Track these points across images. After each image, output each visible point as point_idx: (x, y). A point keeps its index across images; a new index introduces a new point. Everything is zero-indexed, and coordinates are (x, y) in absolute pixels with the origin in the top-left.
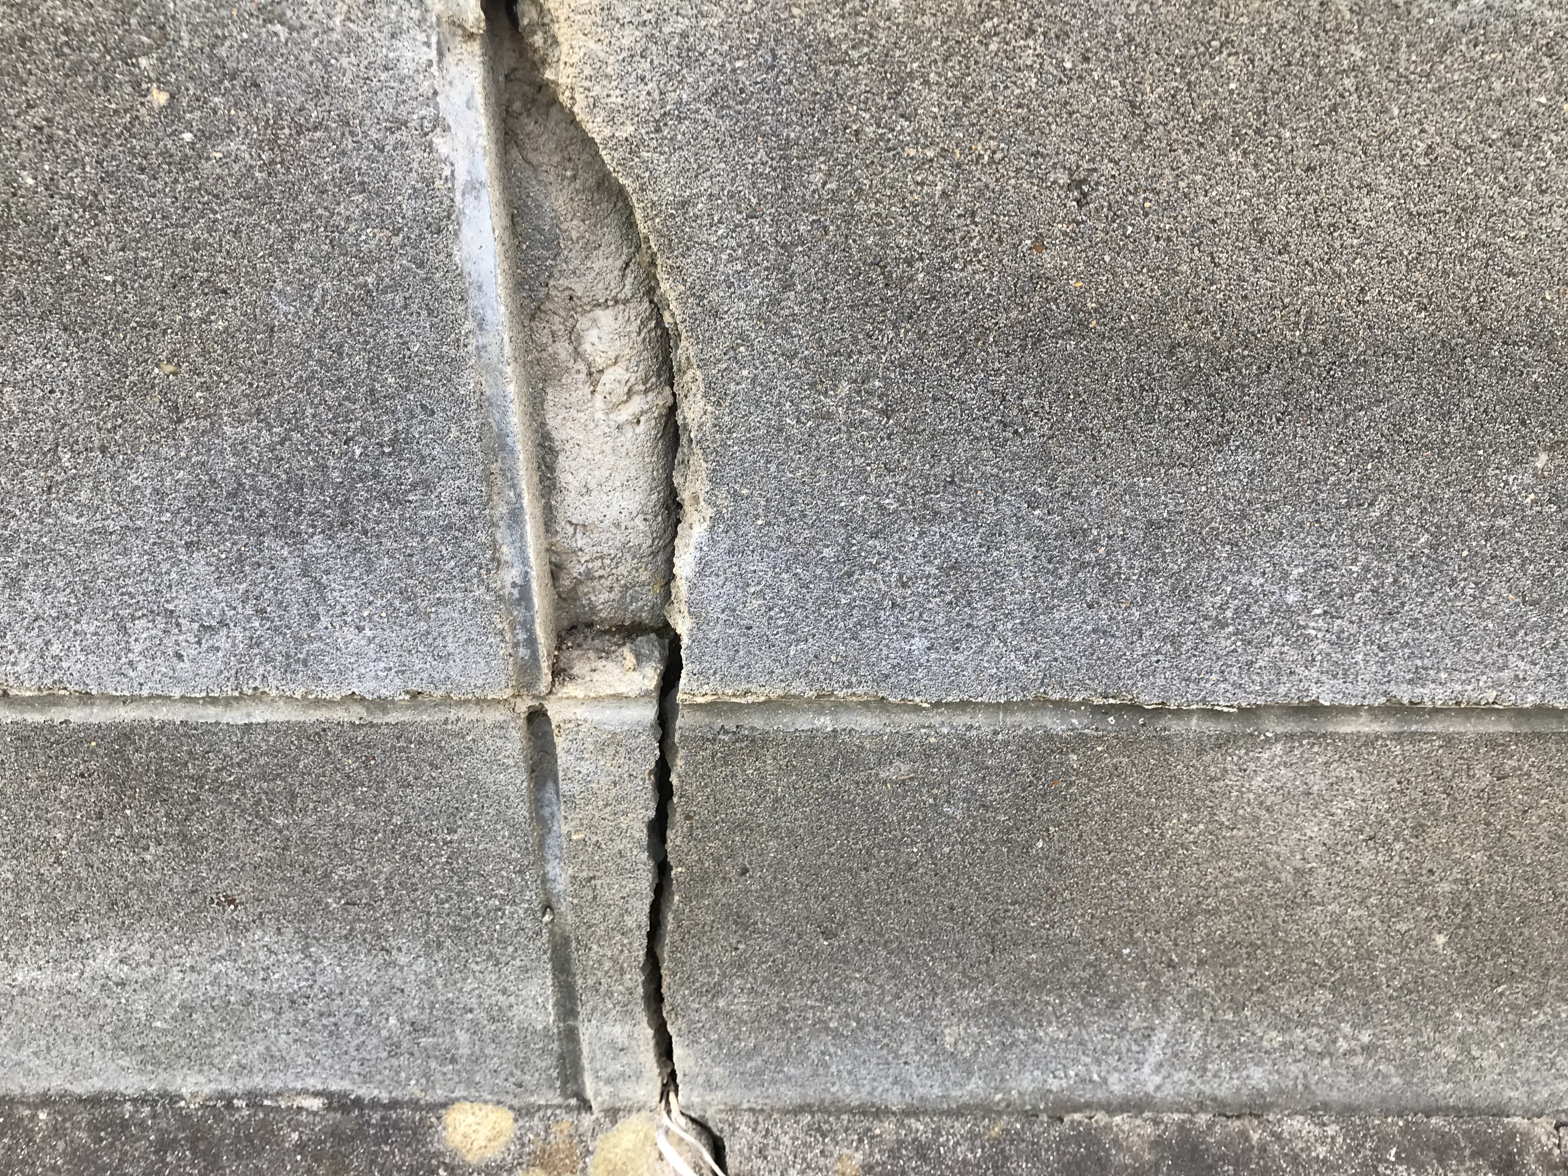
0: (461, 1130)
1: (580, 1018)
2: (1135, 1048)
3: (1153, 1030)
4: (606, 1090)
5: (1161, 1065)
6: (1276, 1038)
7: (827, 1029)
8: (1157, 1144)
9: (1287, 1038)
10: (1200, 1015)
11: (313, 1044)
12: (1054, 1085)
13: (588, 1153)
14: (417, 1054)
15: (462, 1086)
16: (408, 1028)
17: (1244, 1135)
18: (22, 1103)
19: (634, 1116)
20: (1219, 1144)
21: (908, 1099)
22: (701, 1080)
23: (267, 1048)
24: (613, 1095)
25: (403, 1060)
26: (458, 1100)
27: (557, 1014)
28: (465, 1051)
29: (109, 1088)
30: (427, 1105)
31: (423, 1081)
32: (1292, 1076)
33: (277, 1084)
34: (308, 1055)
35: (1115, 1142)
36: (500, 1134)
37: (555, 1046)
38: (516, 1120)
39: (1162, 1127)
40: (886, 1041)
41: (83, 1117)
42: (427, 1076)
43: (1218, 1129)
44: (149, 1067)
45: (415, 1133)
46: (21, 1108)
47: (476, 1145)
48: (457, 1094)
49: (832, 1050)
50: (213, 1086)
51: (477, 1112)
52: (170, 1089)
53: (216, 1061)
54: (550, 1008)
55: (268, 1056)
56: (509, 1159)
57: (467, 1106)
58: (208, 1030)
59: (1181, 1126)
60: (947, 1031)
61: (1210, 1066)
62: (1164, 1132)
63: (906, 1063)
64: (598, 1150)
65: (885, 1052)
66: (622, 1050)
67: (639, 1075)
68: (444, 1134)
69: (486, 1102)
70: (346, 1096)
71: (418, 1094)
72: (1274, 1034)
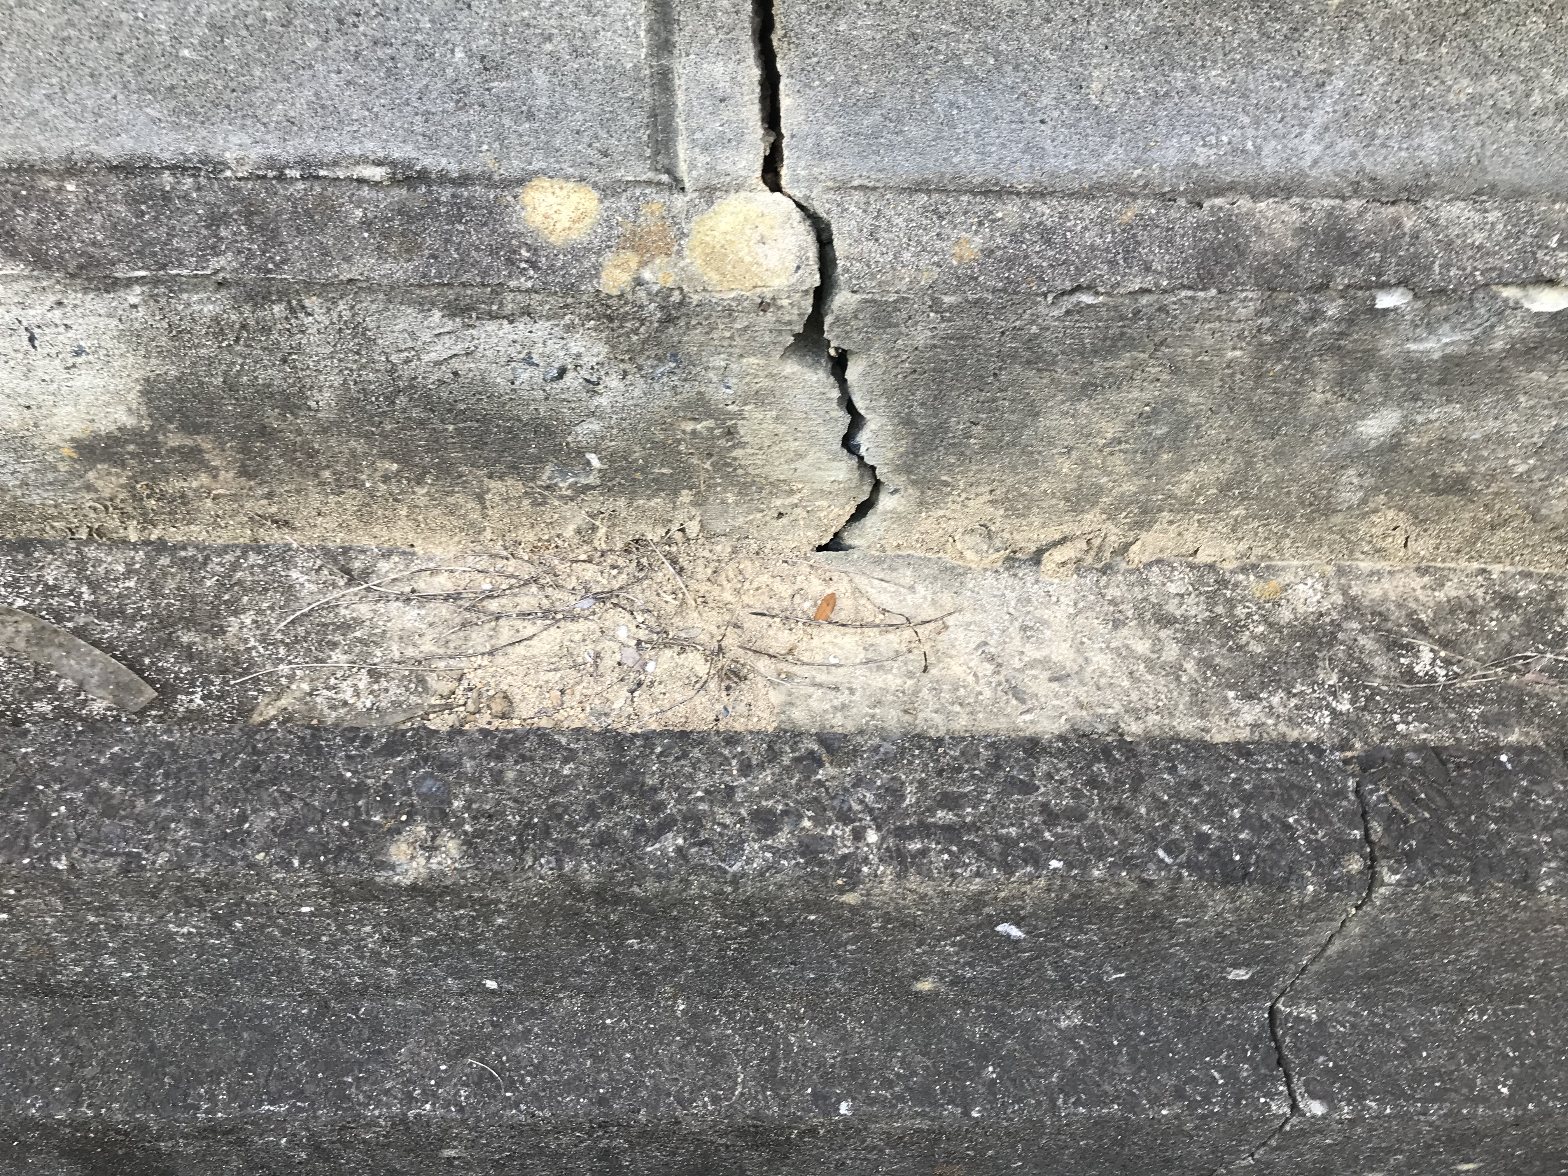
0: (542, 210)
1: (676, 52)
2: (1303, 103)
3: (1331, 74)
4: (703, 159)
5: (1326, 129)
6: (1467, 87)
7: (960, 67)
8: (1302, 231)
9: (1479, 89)
10: (1387, 53)
11: (369, 90)
12: (1202, 155)
13: (684, 235)
14: (489, 104)
15: (540, 155)
16: (478, 65)
17: (1397, 223)
18: (45, 171)
19: (732, 195)
20: (1368, 232)
21: (1037, 174)
22: (810, 142)
23: (317, 94)
24: (710, 167)
25: (472, 115)
26: (536, 173)
27: (650, 46)
28: (543, 101)
29: (141, 150)
30: (502, 181)
31: (496, 145)
32: (1469, 144)
33: (332, 149)
34: (364, 104)
35: (1256, 228)
36: (584, 215)
37: (646, 93)
38: (601, 201)
39: (1309, 214)
40: (1025, 87)
41: (117, 187)
42: (500, 138)
43: (1369, 216)
44: (184, 121)
45: (491, 213)
46: (44, 179)
47: (559, 227)
48: (536, 166)
49: (962, 99)
50: (259, 149)
51: (558, 191)
52: (211, 152)
53: (260, 112)
54: (642, 34)
55: (318, 107)
56: (596, 242)
57: (546, 183)
58: (245, 64)
59: (1330, 214)
60: (1096, 73)
61: (1380, 131)
62: (1311, 219)
63: (1042, 122)
64: (694, 232)
65: (1020, 104)
66: (722, 100)
67: (740, 138)
68: (523, 214)
69: (567, 178)
70: (410, 167)
71: (492, 165)
72: (1465, 82)
